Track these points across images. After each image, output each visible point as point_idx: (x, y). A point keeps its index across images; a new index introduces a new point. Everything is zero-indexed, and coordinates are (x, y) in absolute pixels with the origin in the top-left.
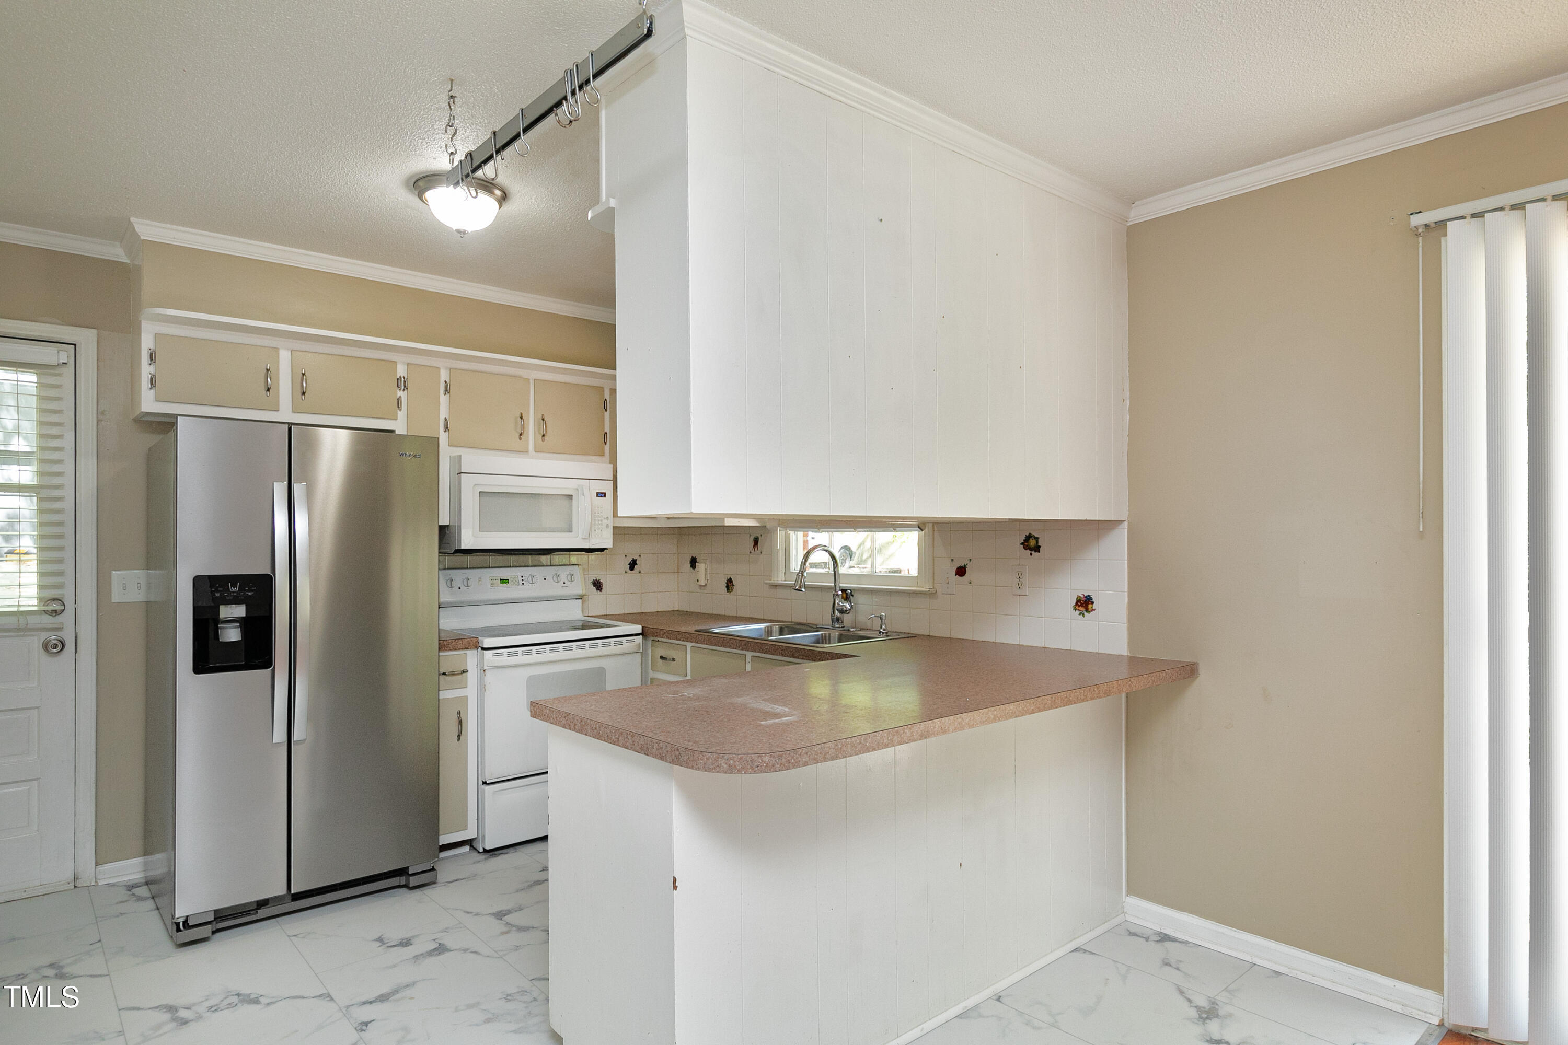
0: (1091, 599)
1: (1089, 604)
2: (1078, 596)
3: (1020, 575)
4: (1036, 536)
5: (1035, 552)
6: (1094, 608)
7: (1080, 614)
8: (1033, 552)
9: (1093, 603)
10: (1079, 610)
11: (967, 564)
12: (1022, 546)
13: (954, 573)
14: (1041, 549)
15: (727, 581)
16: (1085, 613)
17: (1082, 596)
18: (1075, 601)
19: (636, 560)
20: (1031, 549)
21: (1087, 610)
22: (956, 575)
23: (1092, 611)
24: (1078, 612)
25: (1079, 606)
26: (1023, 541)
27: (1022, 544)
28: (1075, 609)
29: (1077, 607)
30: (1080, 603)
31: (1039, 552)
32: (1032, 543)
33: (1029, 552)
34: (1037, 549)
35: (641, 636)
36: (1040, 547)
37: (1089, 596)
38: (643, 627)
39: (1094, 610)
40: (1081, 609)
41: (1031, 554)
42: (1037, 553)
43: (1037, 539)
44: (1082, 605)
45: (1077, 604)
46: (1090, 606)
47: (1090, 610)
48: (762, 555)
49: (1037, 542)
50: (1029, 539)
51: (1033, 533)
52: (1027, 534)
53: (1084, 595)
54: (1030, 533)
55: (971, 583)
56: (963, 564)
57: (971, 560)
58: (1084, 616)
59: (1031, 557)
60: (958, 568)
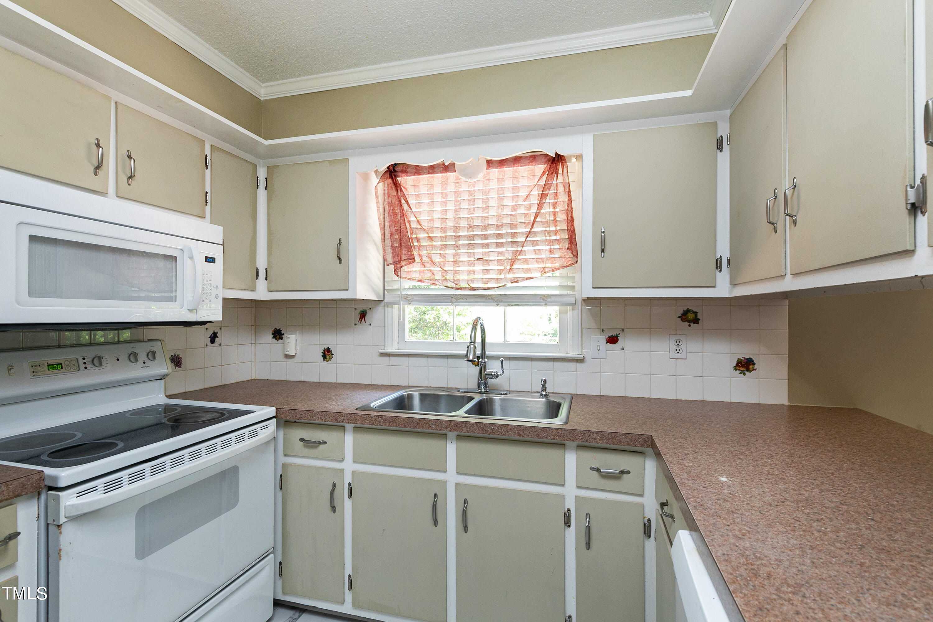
0: (753, 361)
1: (750, 365)
2: (739, 359)
3: (678, 343)
4: (695, 310)
5: (694, 324)
6: (755, 368)
7: (740, 373)
8: (692, 324)
9: (754, 364)
10: (739, 370)
11: (619, 334)
12: (679, 319)
13: (605, 341)
14: (700, 321)
15: (324, 350)
16: (746, 373)
17: (743, 359)
18: (736, 363)
19: (217, 333)
20: (689, 321)
21: (748, 370)
22: (607, 343)
23: (753, 371)
24: (738, 372)
25: (740, 367)
26: (680, 315)
27: (679, 317)
28: (735, 369)
29: (738, 368)
30: (741, 364)
31: (698, 323)
32: (691, 316)
33: (687, 324)
34: (696, 321)
35: (275, 419)
36: (699, 319)
37: (750, 358)
38: (277, 409)
39: (756, 370)
40: (742, 369)
41: (690, 326)
42: (696, 324)
43: (696, 313)
44: (743, 366)
45: (737, 365)
46: (751, 367)
47: (751, 369)
48: (371, 327)
49: (696, 316)
50: (687, 314)
51: (691, 308)
52: (685, 309)
53: (745, 358)
54: (688, 309)
55: (623, 349)
56: (614, 334)
57: (623, 330)
58: (744, 374)
59: (689, 327)
60: (609, 337)
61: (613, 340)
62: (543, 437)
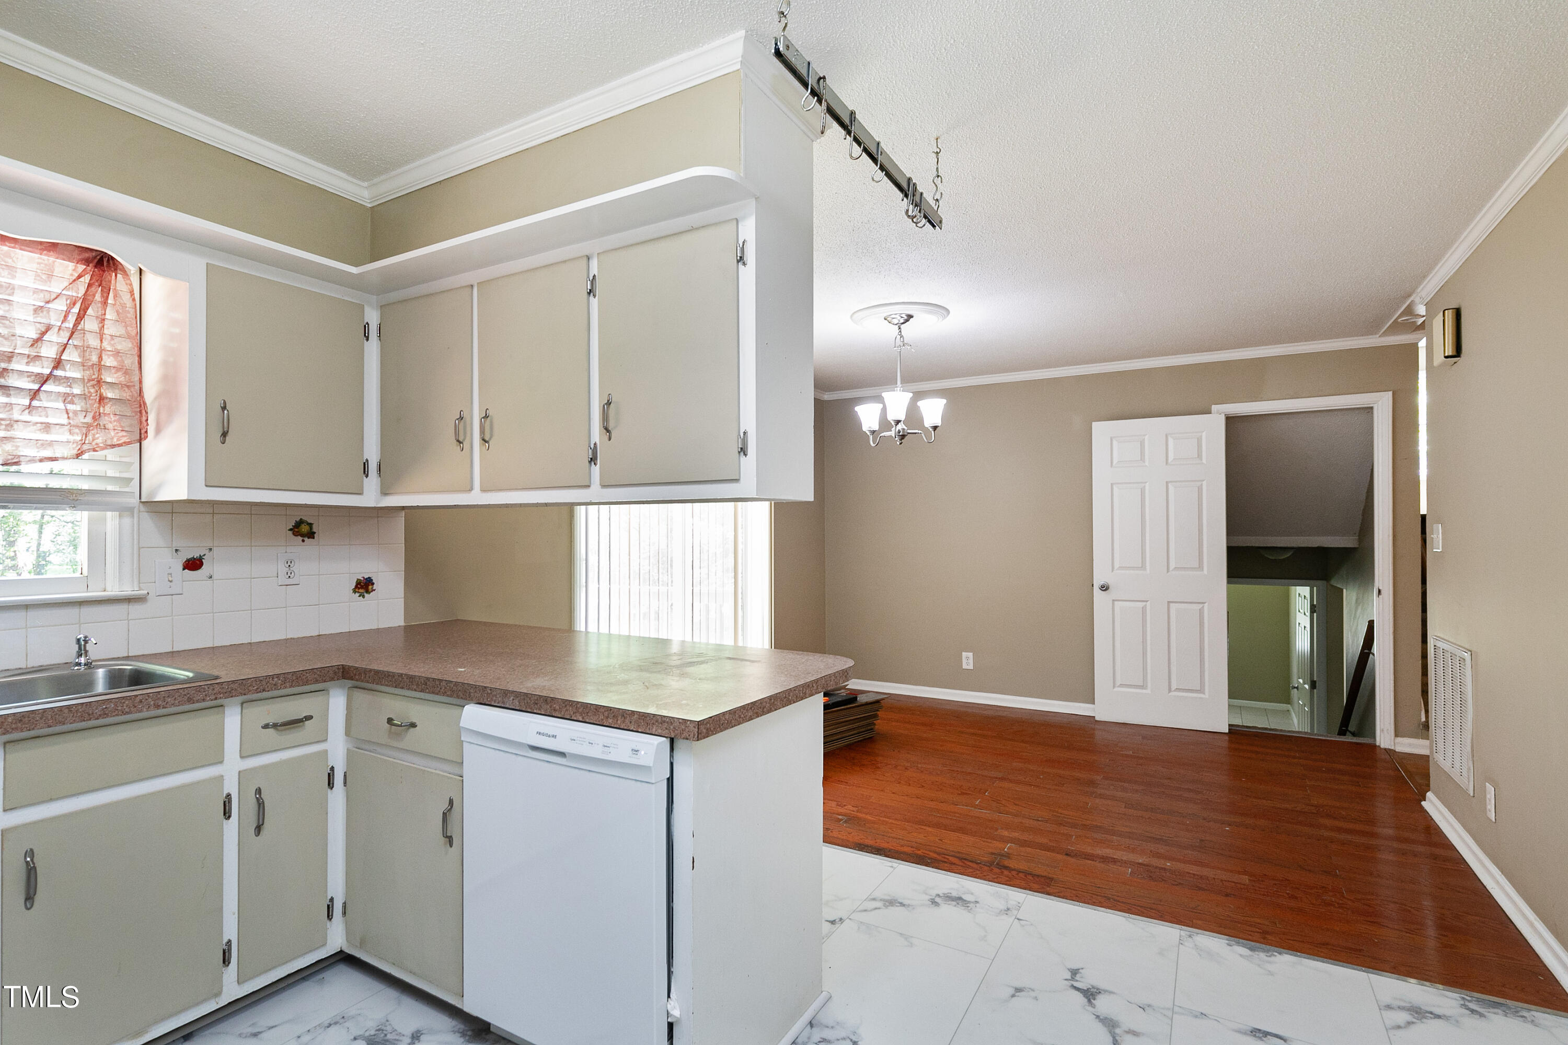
0: (372, 580)
1: (369, 585)
2: (358, 579)
3: (289, 564)
4: (309, 522)
5: (308, 538)
6: (374, 588)
7: (359, 596)
8: (306, 539)
9: (373, 584)
10: (359, 592)
11: (204, 555)
12: (291, 532)
13: (181, 568)
14: (315, 535)
16: (366, 595)
17: (362, 579)
18: (355, 584)
20: (302, 535)
21: (368, 592)
22: (184, 569)
23: (372, 591)
24: (357, 595)
25: (359, 588)
26: (291, 527)
27: (290, 530)
28: (355, 592)
29: (357, 590)
30: (360, 585)
31: (314, 538)
32: (305, 529)
33: (300, 538)
34: (311, 535)
36: (315, 533)
37: (369, 578)
39: (375, 590)
40: (361, 591)
41: (303, 541)
42: (310, 539)
43: (310, 525)
44: (362, 587)
45: (356, 587)
46: (370, 587)
47: (370, 590)
49: (311, 528)
50: (299, 526)
51: (304, 518)
52: (298, 520)
53: (364, 578)
54: (301, 519)
55: (211, 577)
56: (196, 555)
57: (210, 549)
58: (364, 597)
59: (303, 544)
60: (188, 561)
61: (194, 564)
62: (198, 701)
